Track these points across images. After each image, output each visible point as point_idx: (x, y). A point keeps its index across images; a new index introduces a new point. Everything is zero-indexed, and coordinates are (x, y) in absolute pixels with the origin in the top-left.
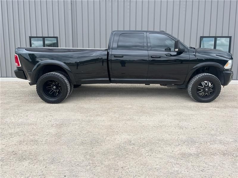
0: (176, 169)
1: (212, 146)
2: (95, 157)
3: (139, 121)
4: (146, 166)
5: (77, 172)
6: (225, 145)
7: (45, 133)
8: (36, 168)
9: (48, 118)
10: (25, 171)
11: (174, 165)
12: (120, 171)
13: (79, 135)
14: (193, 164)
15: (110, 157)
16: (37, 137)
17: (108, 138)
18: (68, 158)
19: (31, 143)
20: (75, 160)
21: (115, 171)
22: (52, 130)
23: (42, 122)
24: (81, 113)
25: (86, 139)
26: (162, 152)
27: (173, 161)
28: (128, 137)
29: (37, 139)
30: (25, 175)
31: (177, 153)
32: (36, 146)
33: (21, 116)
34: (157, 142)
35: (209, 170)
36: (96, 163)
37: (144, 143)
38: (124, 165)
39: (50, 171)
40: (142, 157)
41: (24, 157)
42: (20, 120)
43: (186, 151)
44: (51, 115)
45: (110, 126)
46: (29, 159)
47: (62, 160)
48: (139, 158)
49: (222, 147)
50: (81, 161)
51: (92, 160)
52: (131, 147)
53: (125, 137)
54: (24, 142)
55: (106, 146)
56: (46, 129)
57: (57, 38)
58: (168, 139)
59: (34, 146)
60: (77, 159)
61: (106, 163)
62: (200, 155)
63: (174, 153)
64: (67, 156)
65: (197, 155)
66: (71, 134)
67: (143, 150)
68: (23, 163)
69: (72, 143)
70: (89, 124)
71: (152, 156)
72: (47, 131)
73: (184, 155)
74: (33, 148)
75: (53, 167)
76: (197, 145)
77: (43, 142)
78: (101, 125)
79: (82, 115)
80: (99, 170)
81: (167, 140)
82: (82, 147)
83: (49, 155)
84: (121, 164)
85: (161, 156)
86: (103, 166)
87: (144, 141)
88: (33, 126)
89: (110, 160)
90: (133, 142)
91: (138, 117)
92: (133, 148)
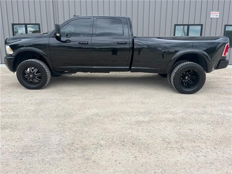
0: (129, 131)
1: (163, 116)
2: (66, 125)
3: (110, 99)
4: (106, 130)
5: (49, 136)
6: (174, 115)
7: (25, 109)
8: (16, 134)
9: (28, 98)
10: (6, 136)
11: (128, 129)
12: (84, 134)
13: (55, 110)
14: (143, 128)
15: (79, 125)
16: (17, 113)
17: (79, 112)
18: (43, 126)
19: (13, 117)
20: (49, 128)
21: (80, 134)
22: (31, 107)
23: (23, 101)
24: (59, 94)
25: (61, 113)
26: (121, 121)
27: (129, 126)
28: (97, 111)
29: (17, 114)
30: (6, 138)
31: (133, 121)
32: (17, 119)
33: (4, 97)
34: (120, 114)
35: (154, 131)
36: (66, 129)
37: (109, 115)
38: (89, 130)
39: (27, 135)
40: (104, 125)
41: (6, 127)
42: (3, 100)
43: (141, 119)
44: (32, 95)
45: (83, 104)
46: (10, 128)
47: (38, 128)
48: (102, 125)
49: (171, 116)
50: (54, 128)
51: (63, 128)
52: (97, 118)
53: (94, 111)
54: (6, 116)
55: (77, 118)
56: (27, 106)
57: (39, 24)
58: (129, 111)
59: (14, 119)
60: (50, 127)
61: (75, 129)
62: (151, 122)
63: (131, 121)
64: (43, 125)
65: (149, 122)
66: (48, 110)
67: (107, 119)
68: (5, 131)
69: (48, 116)
70: (65, 102)
71: (113, 123)
72: (27, 108)
73: (138, 123)
74: (14, 120)
75: (29, 133)
76: (151, 115)
77: (23, 116)
78: (75, 103)
79: (60, 95)
80: (68, 134)
81: (128, 113)
82: (56, 119)
83: (27, 125)
84: (86, 129)
85: (120, 123)
86: (71, 131)
87: (109, 114)
88: (14, 104)
89: (78, 127)
90: (100, 114)
91: (109, 96)
92: (98, 118)
